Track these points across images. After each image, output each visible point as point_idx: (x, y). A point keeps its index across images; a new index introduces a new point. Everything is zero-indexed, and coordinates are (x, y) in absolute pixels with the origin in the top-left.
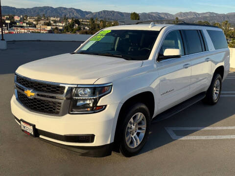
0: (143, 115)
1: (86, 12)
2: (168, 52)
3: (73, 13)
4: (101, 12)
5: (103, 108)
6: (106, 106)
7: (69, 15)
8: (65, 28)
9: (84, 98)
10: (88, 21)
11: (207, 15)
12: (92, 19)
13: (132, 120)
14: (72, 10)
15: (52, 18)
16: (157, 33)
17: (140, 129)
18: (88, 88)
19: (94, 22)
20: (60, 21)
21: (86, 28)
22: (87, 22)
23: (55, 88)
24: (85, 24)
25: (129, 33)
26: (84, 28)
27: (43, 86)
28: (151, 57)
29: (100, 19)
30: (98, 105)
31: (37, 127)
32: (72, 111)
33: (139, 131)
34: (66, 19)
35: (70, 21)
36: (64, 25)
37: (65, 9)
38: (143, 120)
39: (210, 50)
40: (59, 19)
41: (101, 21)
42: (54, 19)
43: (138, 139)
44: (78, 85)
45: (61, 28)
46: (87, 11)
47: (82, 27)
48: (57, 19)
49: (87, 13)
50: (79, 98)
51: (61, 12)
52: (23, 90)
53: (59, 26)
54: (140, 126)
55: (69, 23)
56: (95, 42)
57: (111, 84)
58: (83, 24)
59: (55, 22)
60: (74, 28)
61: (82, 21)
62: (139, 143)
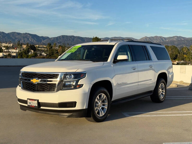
0: (105, 96)
1: (42, 37)
2: (120, 57)
3: (28, 39)
4: (60, 37)
5: (81, 86)
6: (83, 85)
7: (23, 40)
8: (19, 54)
9: (70, 80)
10: (45, 46)
11: (174, 39)
12: (50, 45)
13: (98, 97)
14: (26, 35)
15: (4, 44)
16: (113, 46)
17: (103, 105)
18: (72, 74)
19: (51, 48)
20: (13, 48)
21: (43, 54)
22: (44, 48)
23: (52, 76)
24: (42, 50)
25: (94, 47)
26: (41, 55)
27: (44, 76)
28: (109, 60)
29: (58, 45)
30: (78, 84)
31: (39, 101)
32: (63, 88)
33: (103, 107)
34: (20, 45)
35: (24, 46)
36: (17, 51)
37: (19, 34)
38: (105, 99)
39: (153, 60)
40: (11, 45)
41: (59, 46)
42: (6, 45)
43: (103, 112)
44: (66, 72)
45: (15, 54)
46: (44, 36)
47: (38, 53)
48: (9, 45)
49: (44, 38)
50: (67, 80)
51: (14, 38)
52: (30, 80)
53: (12, 52)
54: (104, 104)
55: (23, 49)
56: (70, 53)
57: (86, 72)
58: (39, 50)
59: (7, 48)
60: (30, 54)
61: (39, 47)
62: (103, 114)
